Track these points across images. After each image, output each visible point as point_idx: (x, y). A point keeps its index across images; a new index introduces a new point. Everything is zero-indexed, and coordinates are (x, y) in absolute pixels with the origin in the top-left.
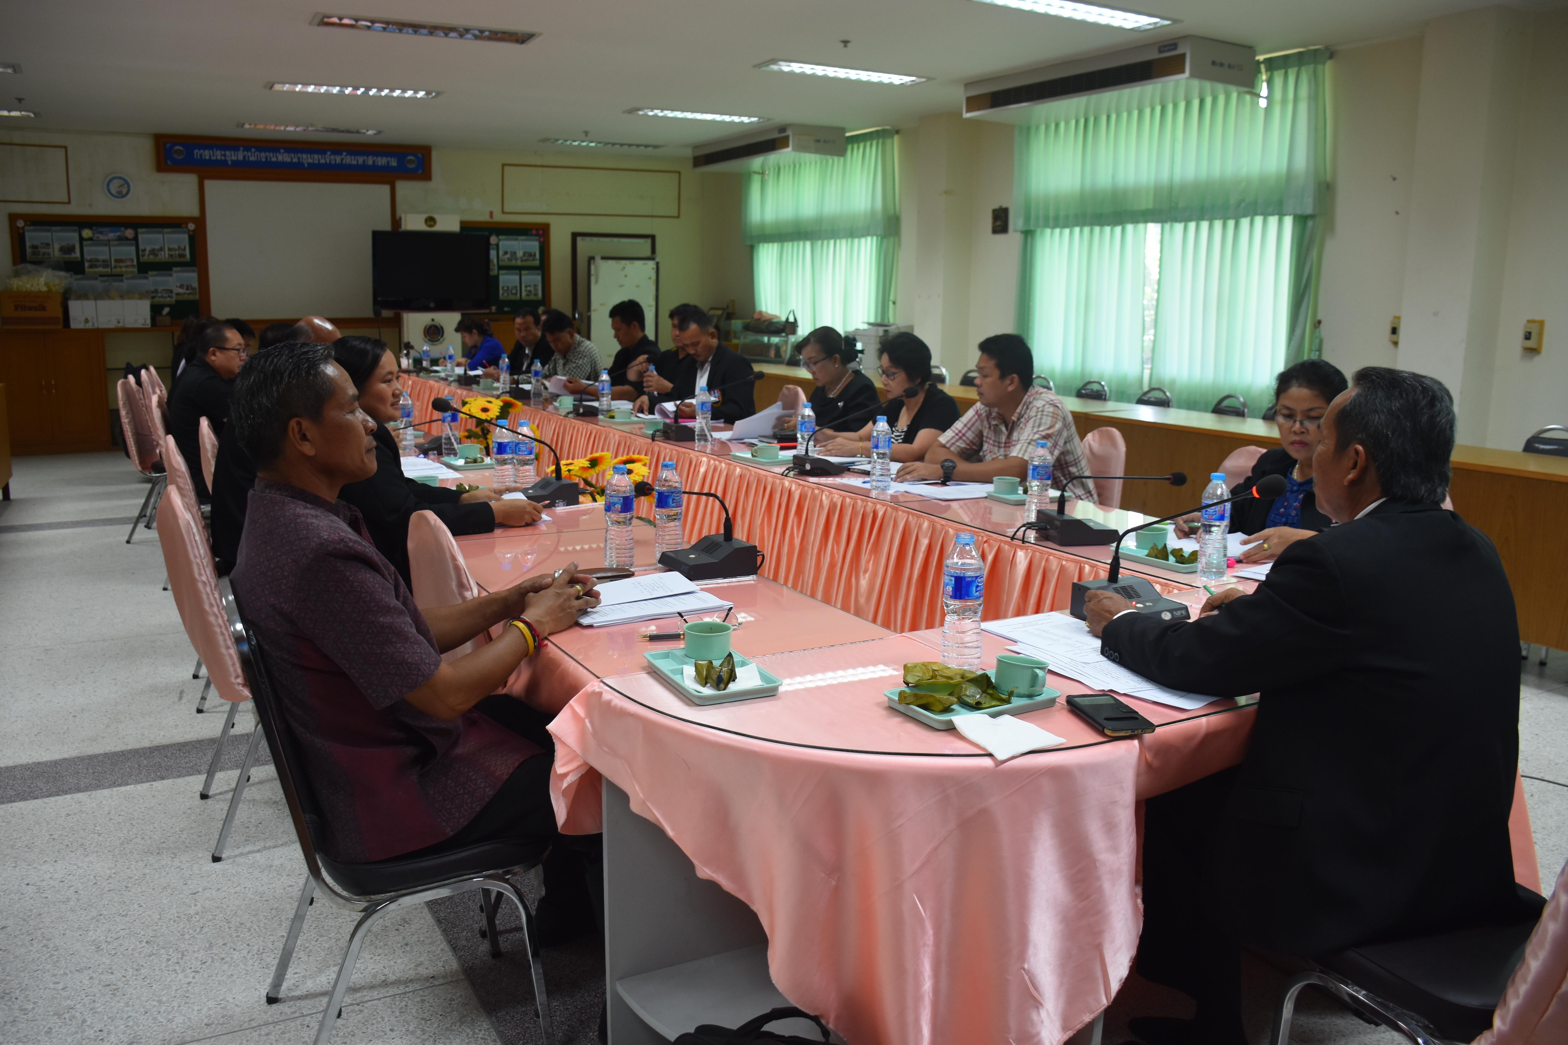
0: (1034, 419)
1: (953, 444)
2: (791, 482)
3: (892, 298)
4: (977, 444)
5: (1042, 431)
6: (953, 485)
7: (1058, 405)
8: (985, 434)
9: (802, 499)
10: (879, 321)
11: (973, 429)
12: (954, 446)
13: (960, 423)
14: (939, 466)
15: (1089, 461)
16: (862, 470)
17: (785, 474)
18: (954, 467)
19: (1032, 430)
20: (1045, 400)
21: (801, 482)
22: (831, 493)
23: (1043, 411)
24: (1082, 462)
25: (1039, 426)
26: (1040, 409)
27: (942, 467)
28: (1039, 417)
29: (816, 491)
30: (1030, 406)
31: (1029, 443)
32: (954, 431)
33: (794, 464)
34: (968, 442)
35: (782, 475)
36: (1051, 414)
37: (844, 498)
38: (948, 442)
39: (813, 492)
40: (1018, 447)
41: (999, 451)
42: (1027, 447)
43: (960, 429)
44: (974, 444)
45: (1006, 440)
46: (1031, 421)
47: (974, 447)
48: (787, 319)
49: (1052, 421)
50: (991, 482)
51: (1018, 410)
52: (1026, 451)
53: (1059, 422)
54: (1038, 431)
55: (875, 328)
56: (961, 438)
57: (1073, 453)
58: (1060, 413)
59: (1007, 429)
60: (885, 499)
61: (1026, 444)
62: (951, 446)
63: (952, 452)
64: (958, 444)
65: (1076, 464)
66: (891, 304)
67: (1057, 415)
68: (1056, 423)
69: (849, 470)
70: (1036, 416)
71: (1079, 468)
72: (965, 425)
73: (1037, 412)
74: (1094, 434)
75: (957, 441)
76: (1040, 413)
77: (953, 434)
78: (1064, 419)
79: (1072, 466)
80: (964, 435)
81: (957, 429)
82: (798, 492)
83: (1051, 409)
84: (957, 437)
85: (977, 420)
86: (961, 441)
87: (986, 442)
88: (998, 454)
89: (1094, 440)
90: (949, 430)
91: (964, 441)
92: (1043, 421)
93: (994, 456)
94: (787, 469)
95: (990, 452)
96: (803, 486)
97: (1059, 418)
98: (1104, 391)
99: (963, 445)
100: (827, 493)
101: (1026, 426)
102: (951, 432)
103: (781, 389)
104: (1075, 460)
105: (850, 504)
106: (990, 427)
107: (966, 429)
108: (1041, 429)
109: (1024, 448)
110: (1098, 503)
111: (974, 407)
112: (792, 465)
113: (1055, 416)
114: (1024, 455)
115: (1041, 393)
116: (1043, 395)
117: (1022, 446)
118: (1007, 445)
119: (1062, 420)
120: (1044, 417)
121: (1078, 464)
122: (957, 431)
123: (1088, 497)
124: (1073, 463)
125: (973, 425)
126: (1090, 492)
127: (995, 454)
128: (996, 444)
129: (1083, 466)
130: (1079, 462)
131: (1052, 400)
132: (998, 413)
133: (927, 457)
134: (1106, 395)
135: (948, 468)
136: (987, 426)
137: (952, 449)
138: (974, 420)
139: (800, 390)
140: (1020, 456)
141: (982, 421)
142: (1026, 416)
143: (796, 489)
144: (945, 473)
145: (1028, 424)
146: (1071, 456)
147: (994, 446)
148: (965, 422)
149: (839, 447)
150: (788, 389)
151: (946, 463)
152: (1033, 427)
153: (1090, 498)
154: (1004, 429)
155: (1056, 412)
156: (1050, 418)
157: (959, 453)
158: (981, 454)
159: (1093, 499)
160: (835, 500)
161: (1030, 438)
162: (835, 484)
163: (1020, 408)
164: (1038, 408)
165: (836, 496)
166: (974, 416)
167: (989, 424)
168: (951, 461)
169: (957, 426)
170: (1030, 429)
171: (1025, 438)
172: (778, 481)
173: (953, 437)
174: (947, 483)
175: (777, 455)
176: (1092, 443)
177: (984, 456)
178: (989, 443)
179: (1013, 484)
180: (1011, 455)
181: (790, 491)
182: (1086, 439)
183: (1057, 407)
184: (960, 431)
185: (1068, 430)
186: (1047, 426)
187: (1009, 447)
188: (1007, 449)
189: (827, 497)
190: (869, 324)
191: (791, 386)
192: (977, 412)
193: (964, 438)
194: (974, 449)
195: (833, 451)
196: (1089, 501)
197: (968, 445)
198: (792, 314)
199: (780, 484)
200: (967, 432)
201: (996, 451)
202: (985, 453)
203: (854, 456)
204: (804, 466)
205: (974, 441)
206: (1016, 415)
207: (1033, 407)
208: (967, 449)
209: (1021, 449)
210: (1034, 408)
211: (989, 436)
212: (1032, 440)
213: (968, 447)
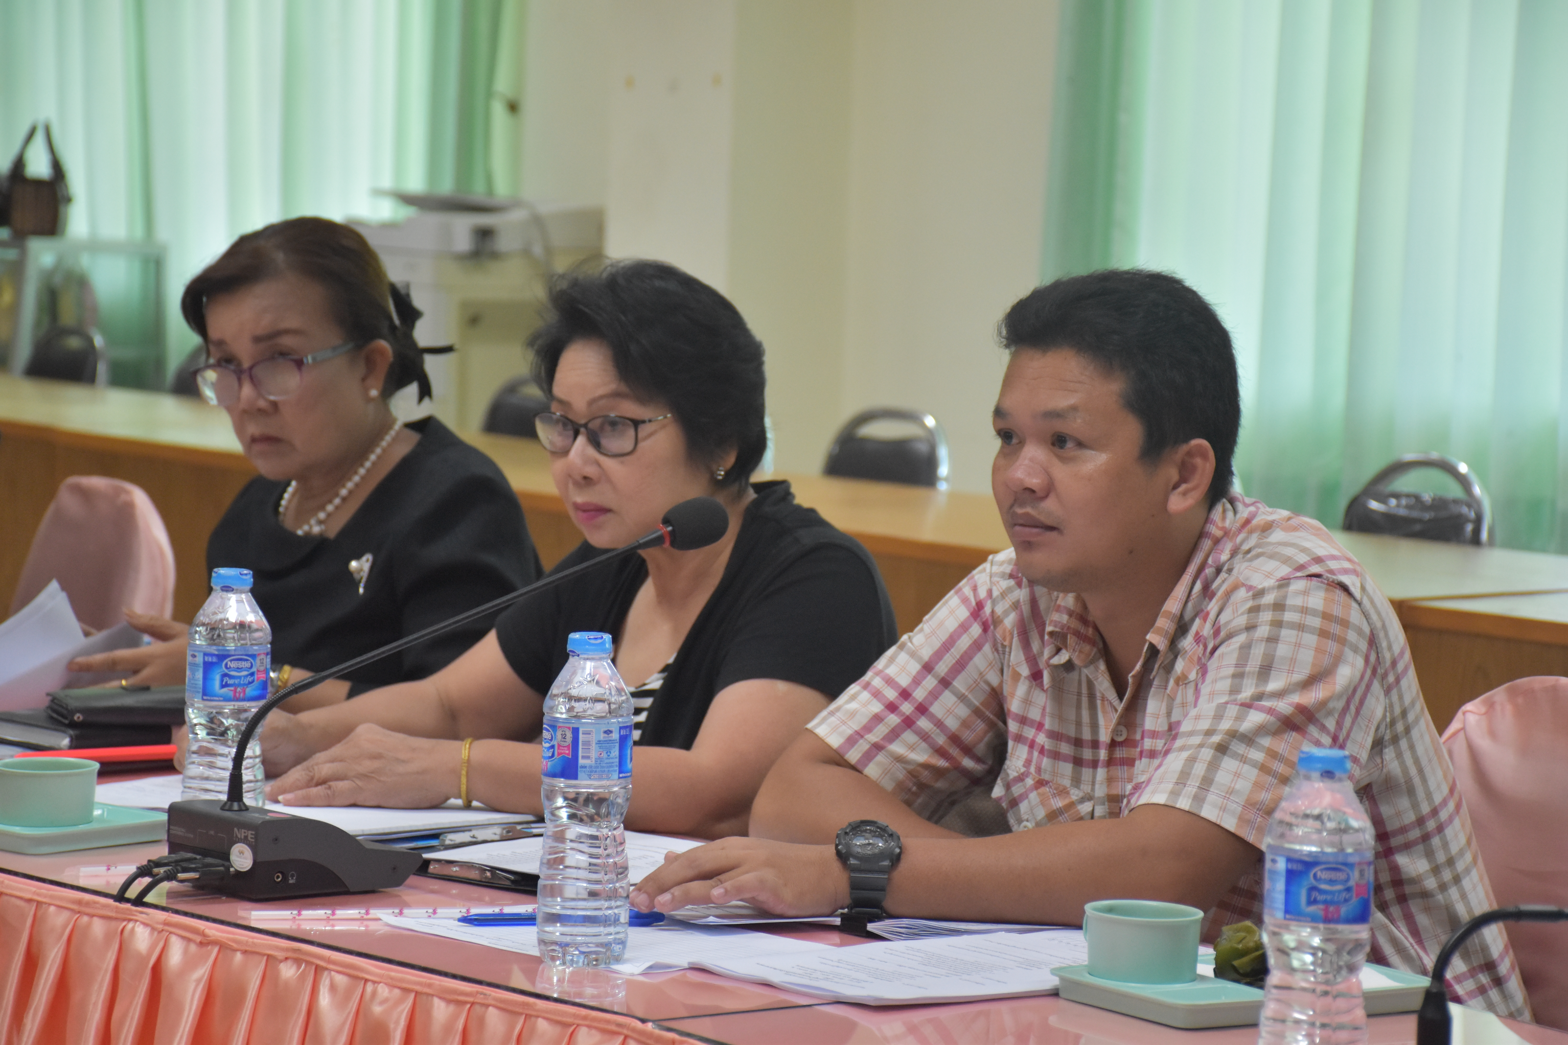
0: (1241, 639)
1: (877, 747)
2: (161, 932)
3: (503, 84)
4: (981, 749)
5: (1279, 695)
6: (899, 935)
7: (1346, 579)
8: (1014, 706)
9: (217, 1009)
10: (446, 187)
11: (959, 684)
12: (880, 758)
13: (903, 657)
14: (829, 851)
15: (1478, 826)
16: (482, 869)
17: (133, 892)
18: (896, 860)
19: (1235, 690)
20: (1286, 560)
21: (213, 930)
22: (357, 978)
23: (1279, 606)
24: (1449, 832)
25: (1265, 671)
26: (1269, 599)
27: (843, 857)
28: (1263, 631)
29: (288, 972)
30: (1221, 585)
31: (1222, 749)
32: (877, 694)
33: (174, 847)
34: (941, 740)
35: (120, 897)
36: (1315, 622)
37: (420, 997)
38: (851, 741)
39: (269, 977)
40: (1174, 762)
41: (1076, 781)
42: (1213, 766)
43: (904, 681)
44: (967, 750)
45: (1115, 731)
46: (1229, 651)
47: (968, 763)
48: (19, 164)
49: (1318, 650)
50: (1076, 926)
51: (1172, 605)
52: (1207, 782)
53: (1349, 654)
54: (1260, 697)
55: (434, 219)
56: (908, 722)
57: (1411, 791)
58: (1355, 616)
59: (1120, 688)
60: (606, 1003)
61: (1207, 754)
62: (868, 757)
63: (873, 786)
64: (897, 748)
65: (1426, 838)
66: (498, 110)
67: (1345, 623)
68: (1337, 660)
69: (423, 868)
70: (1250, 628)
71: (1441, 857)
72: (928, 668)
73: (1255, 610)
74: (1491, 705)
75: (894, 735)
76: (1266, 616)
77: (877, 707)
78: (1373, 641)
79: (1407, 847)
80: (922, 709)
81: (890, 682)
82: (201, 972)
83: (1317, 599)
84: (893, 720)
85: (977, 646)
86: (909, 736)
87: (1019, 738)
88: (1075, 794)
89: (1492, 733)
90: (854, 688)
91: (925, 737)
92: (1282, 650)
93: (1058, 803)
94: (142, 872)
95: (1040, 783)
96: (223, 946)
97: (1352, 636)
98: (1472, 502)
99: (921, 756)
100: (341, 980)
101: (1203, 671)
102: (865, 695)
103: (51, 493)
104: (1421, 821)
105: (448, 1029)
106: (1036, 676)
107: (930, 682)
108: (1273, 686)
109: (1199, 769)
110: (1527, 1015)
111: (965, 586)
112: (162, 851)
113: (1335, 629)
114: (1199, 799)
115: (1267, 528)
116: (1277, 536)
117: (1192, 760)
118: (1119, 753)
119: (1363, 646)
120: (1286, 634)
121: (1436, 841)
122: (891, 694)
123: (1482, 990)
124: (1415, 834)
125: (960, 665)
126: (1490, 966)
127: (1062, 792)
128: (1066, 748)
129: (1454, 849)
130: (1440, 829)
131: (1318, 560)
132: (1082, 616)
133: (762, 806)
134: (1478, 521)
135: (869, 862)
136: (1025, 671)
137: (872, 770)
138: (964, 643)
139: (140, 499)
140: (1184, 803)
141: (1000, 650)
142: (1201, 627)
143: (189, 964)
144: (855, 886)
145: (1212, 664)
146: (1404, 803)
147: (1056, 756)
148: (926, 654)
149: (367, 765)
150: (85, 494)
151: (859, 841)
152: (1238, 676)
153: (1494, 994)
154: (1104, 685)
155: (1337, 611)
156: (1311, 639)
157: (900, 786)
158: (998, 791)
159: (1506, 997)
160: (377, 1009)
161: (1226, 725)
162: (367, 935)
163: (1180, 590)
164: (1259, 593)
165: (383, 991)
166: (964, 628)
167: (1032, 660)
168: (882, 831)
169: (891, 671)
170: (1225, 685)
171: (1205, 725)
172: (98, 928)
173: (877, 719)
174: (871, 927)
175: (89, 804)
176: (1483, 743)
177: (1014, 803)
178: (1032, 745)
179: (1176, 931)
180: (1146, 798)
181: (157, 970)
182: (1455, 726)
183: (1345, 588)
184: (905, 694)
185: (1387, 692)
186: (1299, 676)
187: (1130, 762)
188: (1120, 772)
189: (341, 998)
190: (408, 199)
191: (97, 482)
192: (977, 611)
193: (923, 723)
194: (966, 773)
195: (340, 785)
196: (1491, 1007)
197: (940, 752)
198: (39, 141)
199: (108, 937)
200: (934, 695)
201: (1067, 782)
202: (1017, 790)
203: (437, 805)
204: (225, 856)
205: (968, 737)
206: (1164, 623)
207: (1235, 588)
208: (938, 772)
209: (1184, 777)
210: (1242, 593)
211: (1035, 714)
212: (1233, 734)
213: (942, 763)
